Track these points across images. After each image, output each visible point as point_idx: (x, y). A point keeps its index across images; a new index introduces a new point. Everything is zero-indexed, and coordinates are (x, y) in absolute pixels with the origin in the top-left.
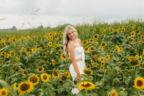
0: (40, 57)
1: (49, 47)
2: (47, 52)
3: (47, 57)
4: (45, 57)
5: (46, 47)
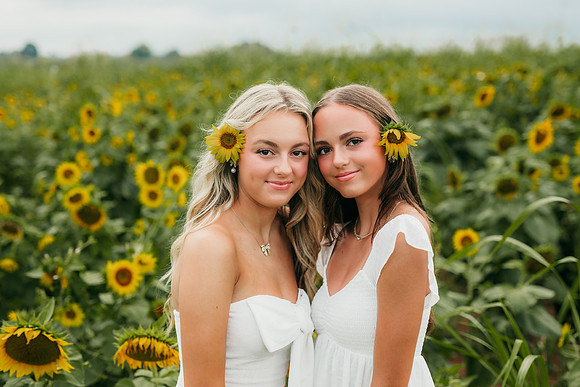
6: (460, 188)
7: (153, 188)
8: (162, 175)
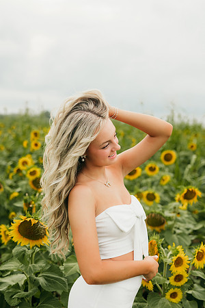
2: (2, 190)
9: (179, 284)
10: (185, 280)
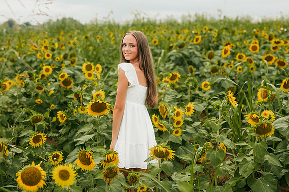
0: (25, 100)
1: (43, 76)
2: (43, 90)
3: (42, 102)
4: (39, 101)
5: (37, 76)
6: (194, 73)
7: (90, 72)
8: (93, 67)
9: (179, 126)
10: (182, 123)
